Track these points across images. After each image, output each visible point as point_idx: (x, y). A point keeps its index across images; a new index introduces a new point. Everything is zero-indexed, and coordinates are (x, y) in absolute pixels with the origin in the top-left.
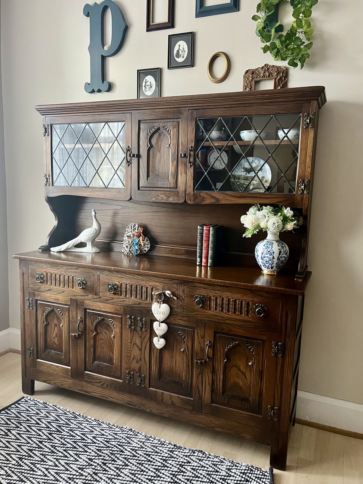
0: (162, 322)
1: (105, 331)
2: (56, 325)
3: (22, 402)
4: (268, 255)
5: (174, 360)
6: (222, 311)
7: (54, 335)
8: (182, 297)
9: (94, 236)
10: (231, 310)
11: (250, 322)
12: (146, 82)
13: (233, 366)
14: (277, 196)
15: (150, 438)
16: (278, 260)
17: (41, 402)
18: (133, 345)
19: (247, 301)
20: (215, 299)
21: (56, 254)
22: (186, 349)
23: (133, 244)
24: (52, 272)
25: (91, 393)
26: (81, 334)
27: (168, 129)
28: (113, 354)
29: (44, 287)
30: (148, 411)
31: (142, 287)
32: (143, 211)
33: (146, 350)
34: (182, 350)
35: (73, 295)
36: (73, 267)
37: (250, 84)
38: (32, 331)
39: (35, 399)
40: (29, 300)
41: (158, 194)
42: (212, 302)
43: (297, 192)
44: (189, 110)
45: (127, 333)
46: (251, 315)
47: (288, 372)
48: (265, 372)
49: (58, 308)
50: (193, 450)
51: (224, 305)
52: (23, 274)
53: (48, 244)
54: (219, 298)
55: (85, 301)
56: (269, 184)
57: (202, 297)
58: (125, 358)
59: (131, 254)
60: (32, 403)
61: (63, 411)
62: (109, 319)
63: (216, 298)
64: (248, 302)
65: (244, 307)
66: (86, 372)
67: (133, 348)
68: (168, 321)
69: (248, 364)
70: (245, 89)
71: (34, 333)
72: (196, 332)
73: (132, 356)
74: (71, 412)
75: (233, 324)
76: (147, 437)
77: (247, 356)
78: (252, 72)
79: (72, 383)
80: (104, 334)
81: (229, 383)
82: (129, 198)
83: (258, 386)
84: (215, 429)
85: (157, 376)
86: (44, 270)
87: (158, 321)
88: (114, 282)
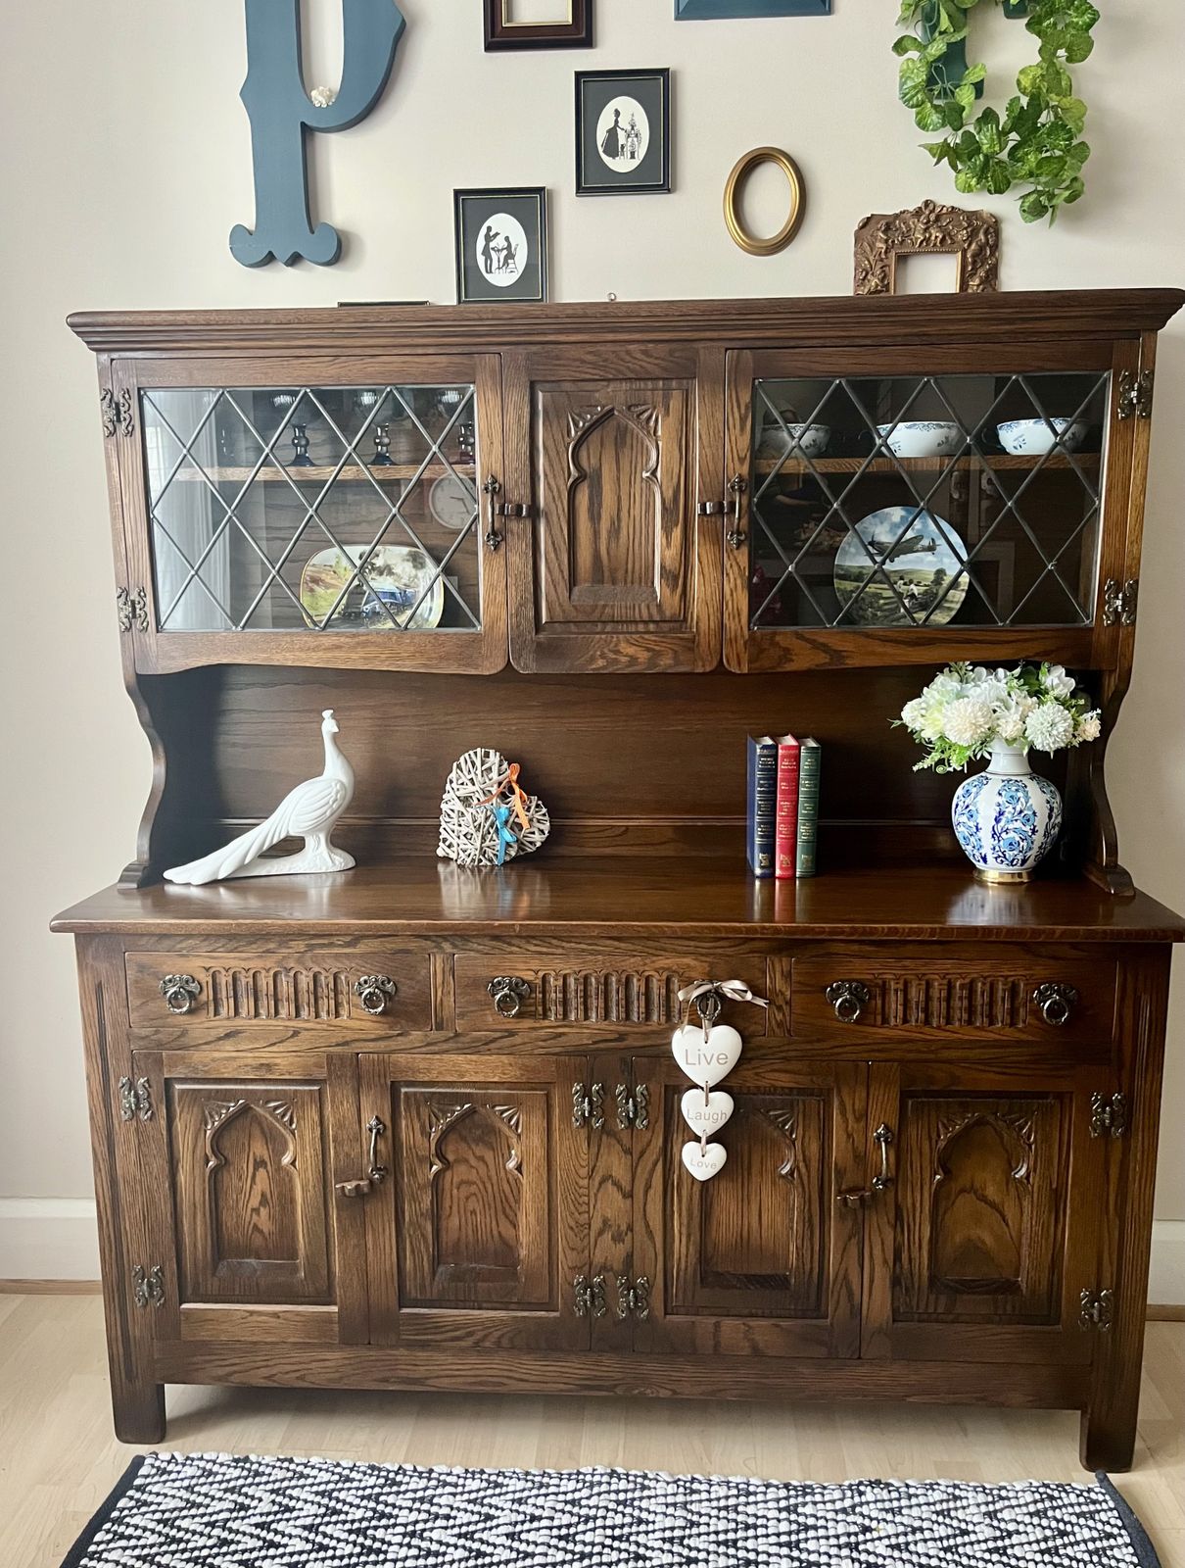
0: (713, 1089)
1: (480, 1150)
2: (260, 1164)
3: (145, 1477)
4: (1018, 825)
5: (755, 1207)
6: (927, 1022)
7: (255, 1202)
8: (782, 994)
9: (339, 807)
10: (957, 1014)
11: (1019, 1043)
12: (488, 238)
13: (963, 1191)
14: (1036, 635)
15: (692, 1483)
16: (1043, 835)
17: (224, 1457)
18: (600, 1184)
19: (1010, 979)
20: (901, 986)
21: (195, 892)
22: (801, 1164)
23: (492, 826)
24: (238, 965)
25: (429, 1382)
26: (381, 1180)
27: (646, 415)
28: (515, 1226)
29: (203, 1026)
30: (664, 1393)
31: (628, 980)
33: (652, 1192)
34: (784, 1172)
35: (341, 1040)
36: (334, 940)
37: (880, 264)
38: (151, 1203)
39: (191, 1455)
40: (132, 1086)
41: (616, 645)
42: (893, 998)
43: (1099, 619)
44: (726, 350)
45: (571, 1149)
46: (1024, 1022)
47: (1141, 1178)
48: (1070, 1192)
49: (273, 1097)
50: (851, 1485)
51: (934, 1004)
52: (99, 988)
53: (146, 856)
54: (915, 983)
55: (394, 1058)
56: (964, 594)
57: (856, 988)
58: (569, 1231)
59: (484, 862)
60: (189, 1471)
61: (327, 1471)
62: (497, 1108)
63: (906, 984)
64: (1013, 982)
65: (1000, 999)
66: (405, 1310)
67: (599, 1195)
68: (733, 1083)
69: (1010, 1178)
70: (864, 279)
71: (165, 1208)
72: (836, 1104)
73: (596, 1224)
74: (361, 1469)
75: (965, 1060)
77: (1007, 1151)
78: (886, 223)
80: (473, 1161)
81: (949, 1247)
82: (499, 665)
83: (1047, 1241)
84: (909, 1399)
85: (695, 1271)
86: (200, 962)
87: (696, 1086)
88: (517, 974)
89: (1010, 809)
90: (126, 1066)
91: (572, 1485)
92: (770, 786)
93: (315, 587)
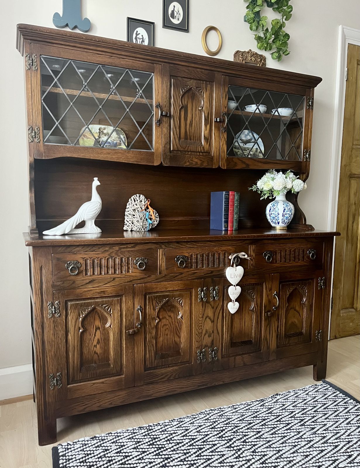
0: (237, 285)
1: (169, 314)
2: (98, 328)
3: (62, 452)
5: (243, 321)
6: (285, 261)
7: (95, 343)
8: (253, 256)
9: (99, 211)
10: (292, 259)
11: (305, 266)
17: (87, 439)
18: (205, 319)
20: (279, 252)
22: (256, 306)
24: (95, 256)
25: (153, 395)
26: (141, 327)
27: (201, 90)
28: (179, 337)
29: (81, 279)
31: (214, 254)
33: (219, 319)
34: (251, 309)
35: (129, 280)
38: (58, 348)
40: (53, 304)
42: (278, 255)
43: (303, 159)
45: (197, 309)
46: (306, 260)
49: (103, 303)
51: (287, 256)
52: (41, 268)
54: (283, 251)
55: (147, 285)
57: (270, 253)
58: (196, 336)
59: (143, 230)
60: (78, 446)
61: (126, 432)
62: (176, 298)
63: (281, 251)
65: (301, 254)
66: (146, 372)
67: (205, 323)
72: (265, 286)
73: (204, 332)
75: (294, 271)
77: (300, 296)
79: (127, 394)
80: (167, 317)
81: (289, 324)
85: (229, 342)
86: (81, 256)
87: (232, 285)
88: (183, 254)
89: (287, 208)
90: (50, 297)
92: (228, 203)
93: (84, 138)
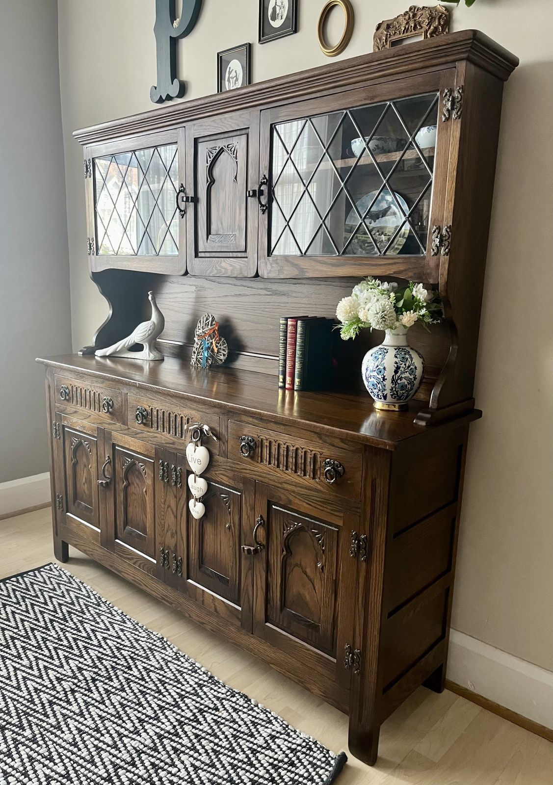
0: (199, 476)
1: (137, 481)
2: (85, 466)
3: (45, 569)
4: (376, 374)
5: (219, 541)
6: (278, 466)
7: (84, 480)
8: (225, 437)
9: (151, 333)
10: (290, 467)
11: (317, 490)
13: (297, 565)
14: (395, 261)
15: (182, 657)
16: (392, 382)
17: (68, 574)
18: (167, 508)
19: (313, 452)
20: (268, 444)
22: (232, 525)
23: (202, 348)
24: (77, 385)
25: (123, 573)
26: (110, 482)
27: (233, 149)
28: (146, 517)
29: (71, 407)
30: (187, 615)
31: (176, 416)
32: (223, 294)
33: (182, 518)
34: (227, 527)
35: (100, 422)
36: (97, 379)
38: (60, 470)
39: (62, 569)
40: (55, 424)
41: (220, 263)
42: (265, 450)
43: (429, 251)
44: (261, 110)
45: (159, 489)
46: (320, 478)
47: (375, 590)
48: (341, 585)
49: (86, 439)
50: (234, 691)
51: (281, 458)
52: (49, 387)
53: (94, 344)
54: (274, 444)
55: (114, 433)
57: (250, 440)
58: (159, 526)
59: (199, 365)
60: (56, 573)
61: (87, 591)
62: (140, 464)
63: (270, 443)
64: (315, 454)
65: (308, 463)
66: (117, 540)
67: (167, 513)
68: (208, 475)
69: (316, 566)
71: (63, 473)
72: (244, 498)
73: (166, 526)
74: (96, 596)
75: (293, 492)
76: (178, 655)
77: (316, 551)
78: (388, 25)
79: (102, 554)
80: (136, 485)
81: (291, 593)
82: (183, 272)
83: (331, 608)
84: (271, 665)
85: (197, 562)
87: (193, 473)
88: (144, 406)
90: (54, 417)
91: (144, 634)
92: (284, 340)
